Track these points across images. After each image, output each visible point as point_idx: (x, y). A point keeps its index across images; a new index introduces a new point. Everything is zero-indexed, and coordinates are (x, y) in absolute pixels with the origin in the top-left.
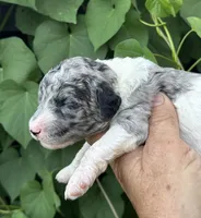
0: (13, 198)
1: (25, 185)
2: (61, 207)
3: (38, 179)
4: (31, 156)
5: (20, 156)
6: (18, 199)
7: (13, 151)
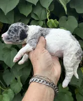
0: (8, 85)
1: (12, 81)
2: (23, 87)
3: (16, 79)
4: (14, 72)
5: (10, 72)
6: (9, 86)
7: (8, 70)
